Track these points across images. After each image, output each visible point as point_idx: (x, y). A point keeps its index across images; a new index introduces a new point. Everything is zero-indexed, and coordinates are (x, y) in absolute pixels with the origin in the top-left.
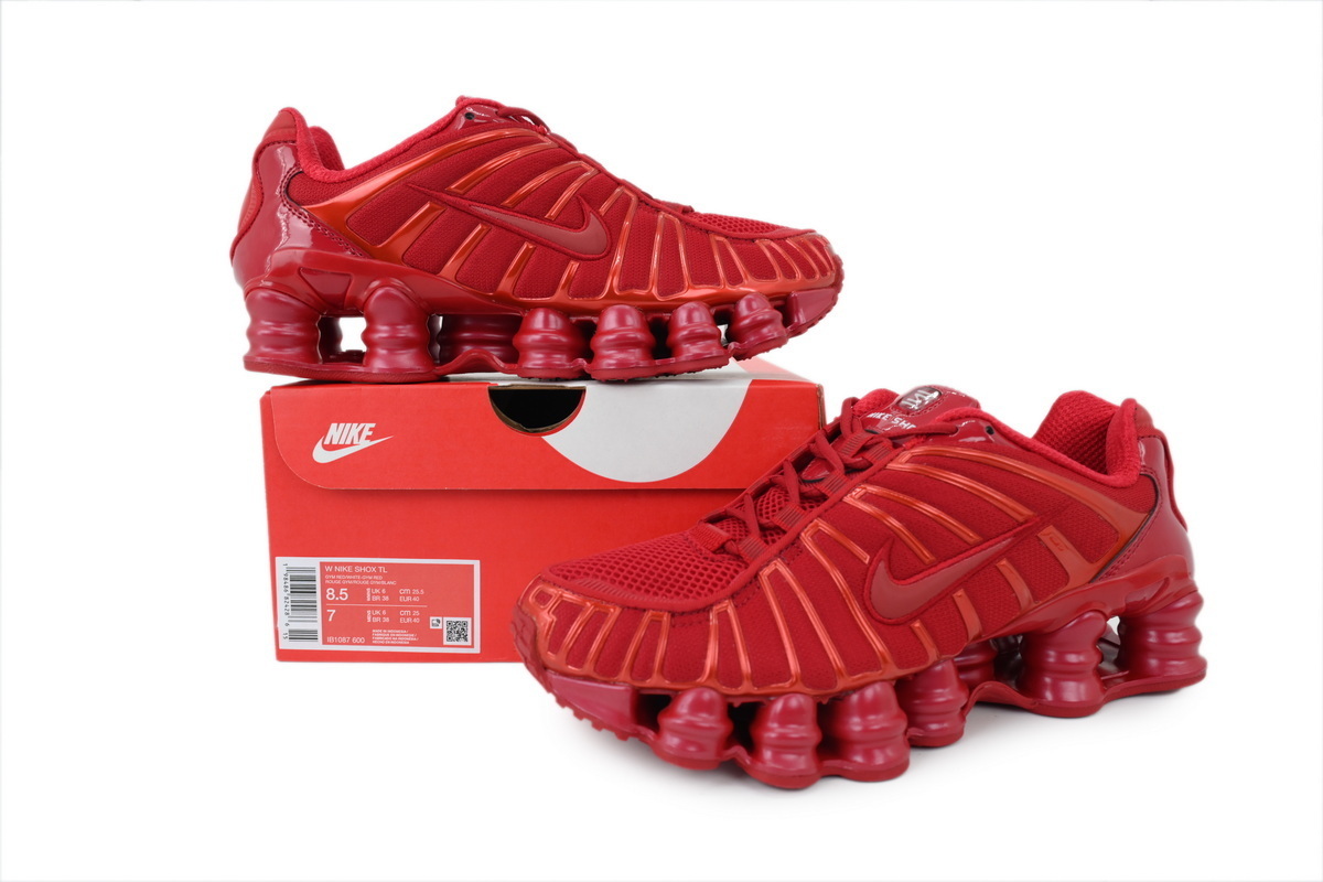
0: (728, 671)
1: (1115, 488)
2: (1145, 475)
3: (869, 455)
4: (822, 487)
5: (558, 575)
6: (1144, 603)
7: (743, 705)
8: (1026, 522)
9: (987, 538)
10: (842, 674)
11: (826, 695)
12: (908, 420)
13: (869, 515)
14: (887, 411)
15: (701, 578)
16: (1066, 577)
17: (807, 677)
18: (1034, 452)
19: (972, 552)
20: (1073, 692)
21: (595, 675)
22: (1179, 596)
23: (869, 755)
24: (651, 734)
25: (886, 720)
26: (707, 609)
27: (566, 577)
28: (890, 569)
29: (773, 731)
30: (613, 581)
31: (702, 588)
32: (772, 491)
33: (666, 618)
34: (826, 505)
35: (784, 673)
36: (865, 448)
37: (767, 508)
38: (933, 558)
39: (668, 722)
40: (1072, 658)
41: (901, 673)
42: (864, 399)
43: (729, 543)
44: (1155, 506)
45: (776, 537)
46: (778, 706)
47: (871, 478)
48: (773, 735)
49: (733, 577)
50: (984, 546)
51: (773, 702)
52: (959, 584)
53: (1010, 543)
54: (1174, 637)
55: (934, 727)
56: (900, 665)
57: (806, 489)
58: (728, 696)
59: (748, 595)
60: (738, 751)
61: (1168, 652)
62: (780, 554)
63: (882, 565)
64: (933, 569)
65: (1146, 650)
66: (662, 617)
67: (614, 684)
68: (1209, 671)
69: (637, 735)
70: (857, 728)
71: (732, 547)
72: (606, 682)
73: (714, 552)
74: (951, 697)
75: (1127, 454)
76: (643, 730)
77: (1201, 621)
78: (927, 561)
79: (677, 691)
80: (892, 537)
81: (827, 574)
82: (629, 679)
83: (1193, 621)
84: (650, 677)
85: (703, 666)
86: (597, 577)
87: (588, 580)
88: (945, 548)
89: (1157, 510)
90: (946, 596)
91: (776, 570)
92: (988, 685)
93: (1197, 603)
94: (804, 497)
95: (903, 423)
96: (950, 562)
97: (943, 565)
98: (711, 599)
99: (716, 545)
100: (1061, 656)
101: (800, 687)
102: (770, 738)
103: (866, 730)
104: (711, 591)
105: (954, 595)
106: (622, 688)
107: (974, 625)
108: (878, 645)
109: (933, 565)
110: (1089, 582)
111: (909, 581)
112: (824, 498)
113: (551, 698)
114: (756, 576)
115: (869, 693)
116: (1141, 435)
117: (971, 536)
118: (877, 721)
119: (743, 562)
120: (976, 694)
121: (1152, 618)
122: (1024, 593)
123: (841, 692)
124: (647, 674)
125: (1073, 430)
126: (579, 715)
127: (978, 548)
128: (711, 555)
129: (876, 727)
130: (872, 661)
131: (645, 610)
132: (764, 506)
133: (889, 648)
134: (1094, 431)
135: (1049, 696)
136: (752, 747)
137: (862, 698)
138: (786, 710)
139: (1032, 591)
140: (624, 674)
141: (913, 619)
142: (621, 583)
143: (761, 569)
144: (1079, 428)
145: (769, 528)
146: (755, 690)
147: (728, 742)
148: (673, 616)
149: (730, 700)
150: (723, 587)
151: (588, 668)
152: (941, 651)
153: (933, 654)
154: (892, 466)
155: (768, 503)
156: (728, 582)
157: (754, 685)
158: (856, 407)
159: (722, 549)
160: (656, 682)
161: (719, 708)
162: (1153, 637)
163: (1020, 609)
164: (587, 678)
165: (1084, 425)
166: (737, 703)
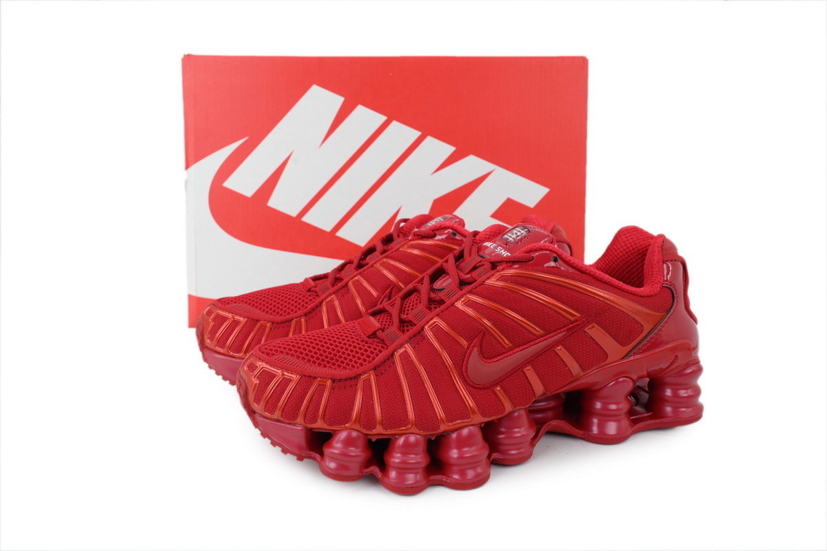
0: (367, 418)
1: (643, 296)
2: (665, 287)
3: (475, 274)
4: (441, 295)
5: (263, 353)
6: (662, 370)
7: (378, 440)
8: (576, 321)
9: (548, 332)
10: (444, 422)
11: (433, 435)
12: (506, 249)
13: (470, 316)
14: (494, 242)
15: (357, 355)
16: (606, 356)
17: (419, 424)
18: (586, 274)
19: (537, 341)
20: (612, 428)
21: (282, 419)
22: (688, 365)
23: (462, 473)
24: (318, 457)
25: (477, 450)
26: (357, 377)
27: (268, 354)
28: (481, 353)
29: (396, 458)
30: (298, 357)
31: (356, 362)
32: (415, 293)
33: (329, 383)
34: (443, 307)
35: (404, 420)
36: (475, 268)
37: (409, 307)
38: (510, 345)
39: (327, 451)
40: (613, 407)
41: (486, 420)
42: (483, 231)
43: (378, 332)
44: (671, 307)
45: (410, 327)
46: (401, 440)
47: (474, 290)
48: (397, 461)
49: (377, 355)
50: (545, 337)
51: (397, 439)
52: (529, 361)
53: (564, 336)
54: (683, 393)
55: (513, 452)
56: (484, 415)
57: (433, 295)
58: (367, 435)
59: (384, 368)
60: (375, 469)
61: (678, 402)
62: (409, 340)
63: (475, 349)
64: (511, 353)
65: (664, 400)
66: (326, 382)
67: (294, 425)
68: (705, 413)
69: (309, 457)
70: (456, 456)
71: (379, 334)
72: (289, 424)
73: (369, 337)
74: (524, 433)
75: (655, 273)
76: (313, 454)
77: (702, 381)
78: (507, 346)
79: (335, 431)
80: (485, 332)
81: (439, 355)
82: (303, 422)
83: (696, 382)
84: (316, 422)
85: (350, 415)
86: (288, 354)
87: (282, 356)
88: (520, 338)
89: (672, 311)
90: (518, 370)
91: (406, 351)
92: (554, 423)
93: (699, 370)
94: (431, 301)
95: (502, 251)
96: (522, 348)
97: (517, 350)
98: (361, 369)
99: (370, 332)
100: (605, 405)
101: (414, 430)
102: (394, 462)
103: (460, 457)
104: (361, 364)
105: (525, 370)
106: (300, 428)
107: (539, 388)
108: (470, 402)
109: (511, 349)
110: (622, 359)
111: (493, 360)
112: (442, 302)
113: (257, 432)
114: (392, 355)
115: (465, 432)
116: (665, 259)
117: (538, 331)
118: (469, 452)
119: (386, 345)
120: (545, 428)
121: (668, 380)
122: (575, 368)
123: (444, 432)
124: (315, 420)
125: (627, 253)
126: (274, 444)
127: (542, 339)
128: (366, 339)
129: (468, 455)
130: (465, 413)
131: (315, 378)
132: (408, 305)
133: (477, 405)
134: (640, 254)
135: (595, 430)
136: (384, 467)
137: (459, 436)
138: (406, 444)
139: (581, 366)
140: (300, 420)
141: (496, 385)
142: (303, 359)
143: (395, 350)
144: (630, 251)
145: (406, 322)
146: (384, 432)
147: (367, 464)
148: (334, 381)
149: (369, 437)
150: (370, 362)
151: (277, 415)
152: (514, 405)
153: (508, 408)
154: (488, 282)
155: (410, 303)
156: (374, 359)
157: (384, 429)
158: (477, 238)
159: (374, 335)
160: (320, 425)
161: (361, 443)
162: (669, 392)
163: (573, 376)
164: (278, 421)
165: (633, 249)
166: (374, 439)
